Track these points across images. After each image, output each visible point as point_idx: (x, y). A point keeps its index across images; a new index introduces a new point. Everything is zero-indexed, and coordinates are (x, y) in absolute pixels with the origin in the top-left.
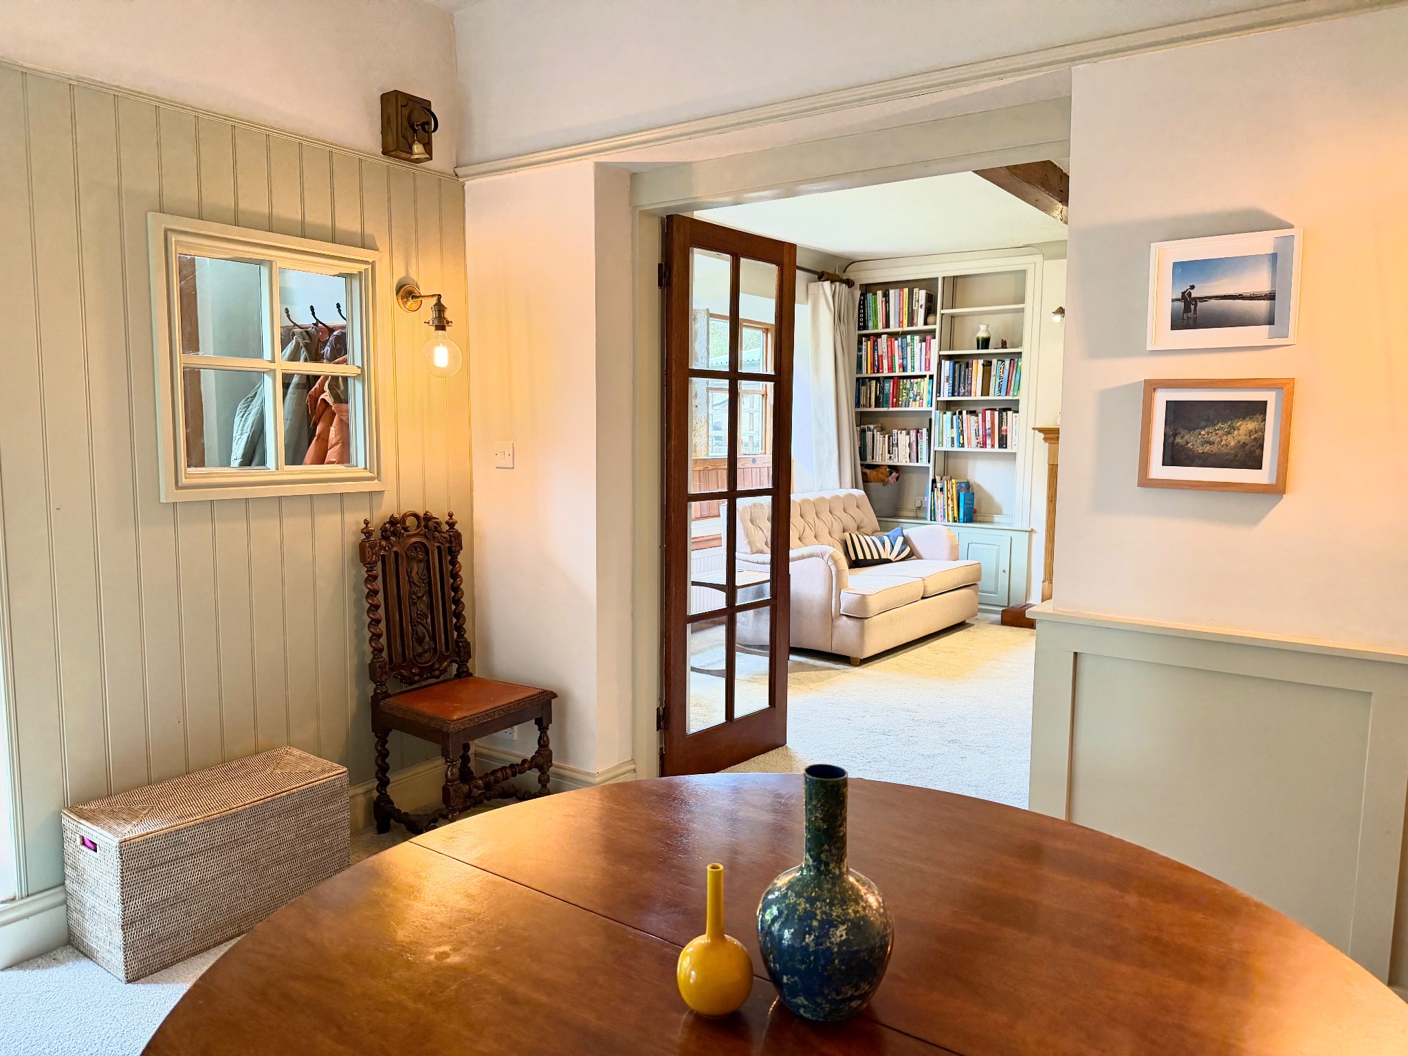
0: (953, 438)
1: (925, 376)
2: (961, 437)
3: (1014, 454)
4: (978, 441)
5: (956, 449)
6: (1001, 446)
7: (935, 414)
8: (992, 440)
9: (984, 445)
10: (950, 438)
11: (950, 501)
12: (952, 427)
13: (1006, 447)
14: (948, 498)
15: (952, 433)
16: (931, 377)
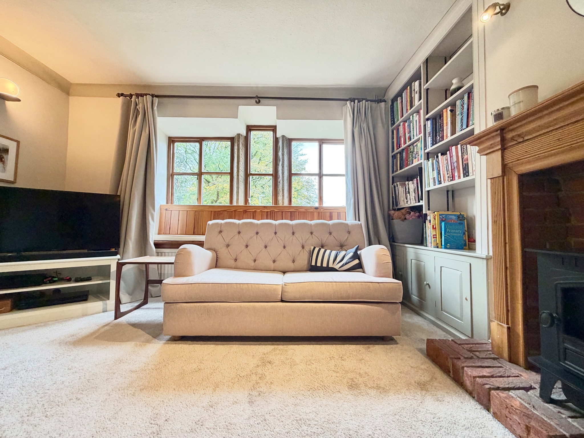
0: (434, 179)
1: (420, 138)
2: (439, 176)
3: (474, 180)
5: (437, 186)
6: (465, 175)
7: (424, 164)
8: (458, 172)
9: (453, 178)
11: (433, 230)
12: (433, 170)
13: (469, 175)
14: (433, 227)
15: (434, 174)
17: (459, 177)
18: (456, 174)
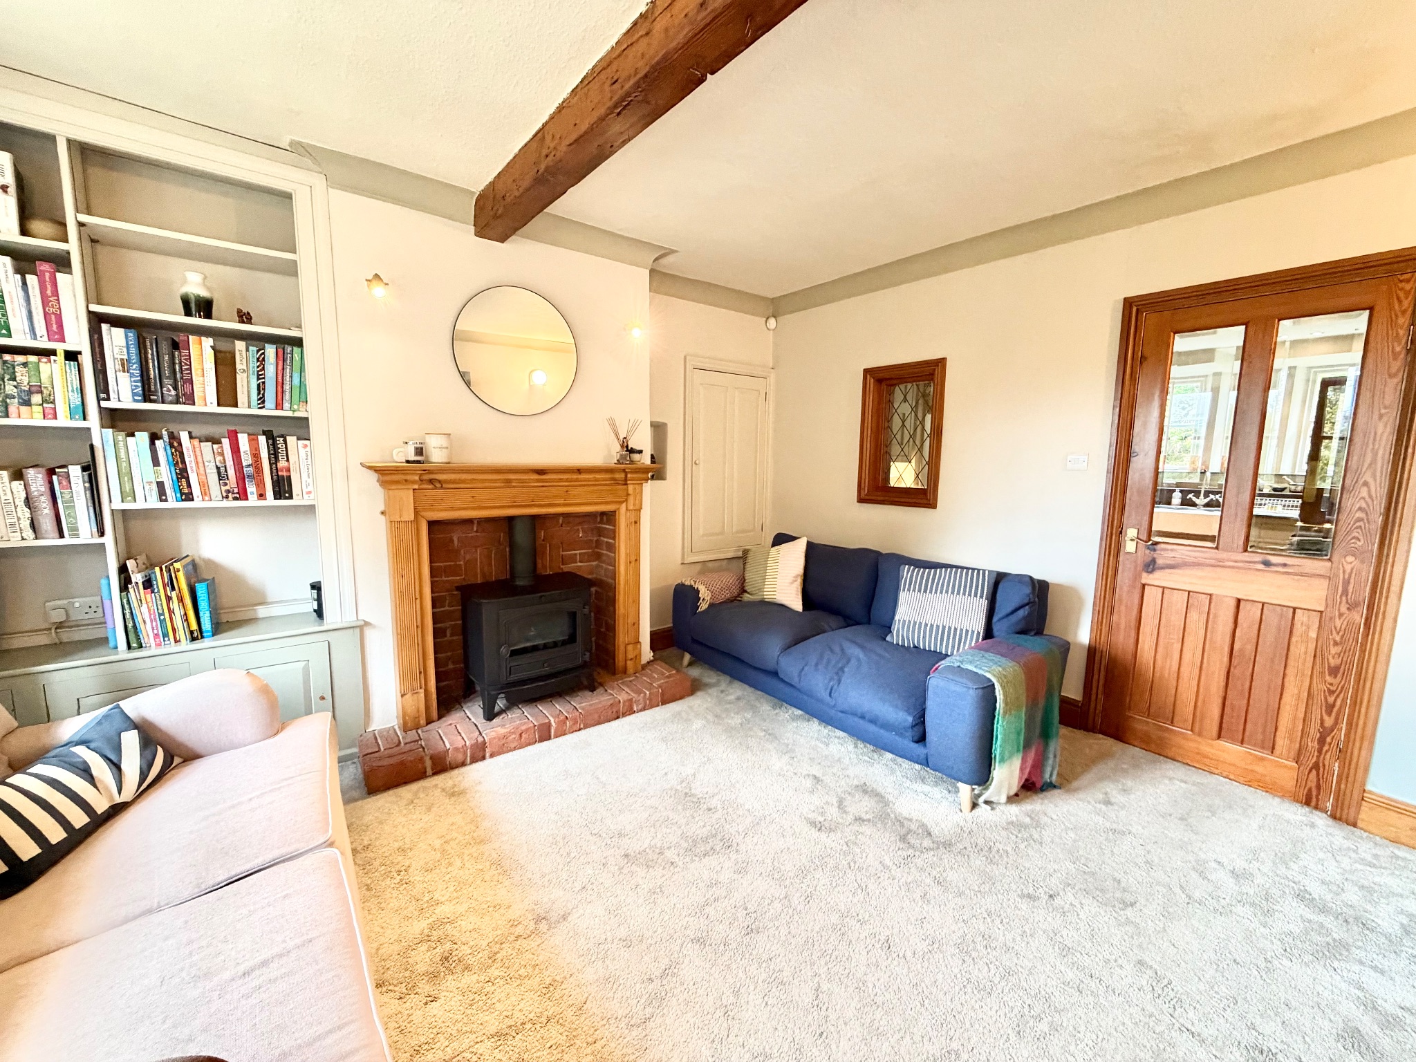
0: (161, 486)
1: (53, 352)
2: (184, 481)
3: (311, 509)
4: (227, 487)
5: (172, 503)
6: (278, 495)
7: (102, 437)
8: (258, 486)
9: (243, 495)
10: (154, 487)
11: (175, 604)
12: (156, 462)
13: (291, 497)
14: (169, 599)
15: (157, 474)
16: (72, 356)
17: (262, 496)
18: (251, 489)
